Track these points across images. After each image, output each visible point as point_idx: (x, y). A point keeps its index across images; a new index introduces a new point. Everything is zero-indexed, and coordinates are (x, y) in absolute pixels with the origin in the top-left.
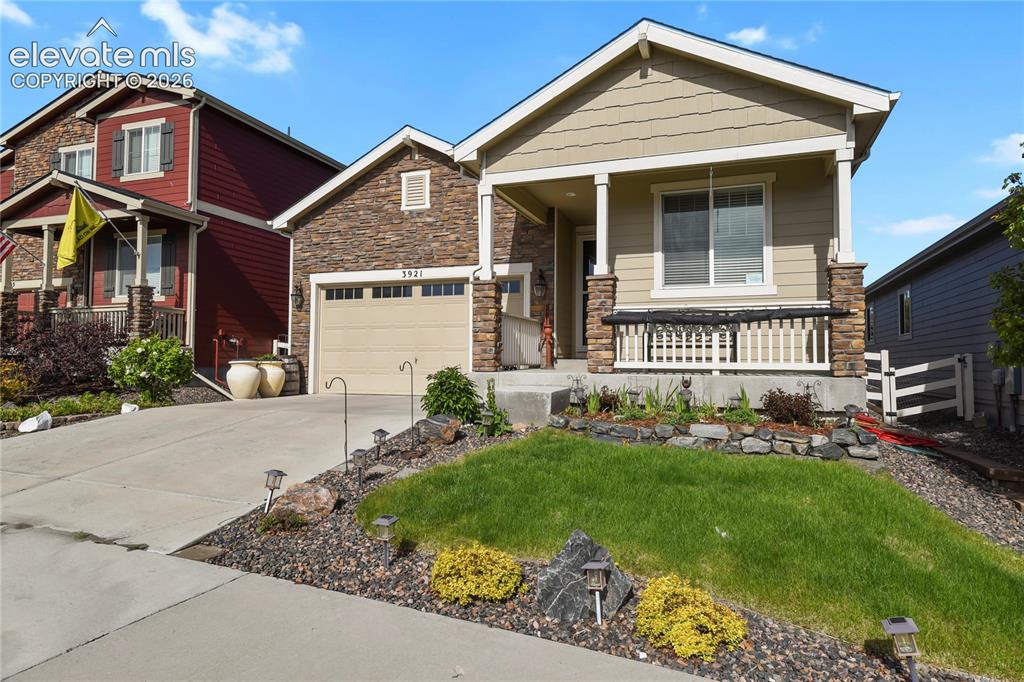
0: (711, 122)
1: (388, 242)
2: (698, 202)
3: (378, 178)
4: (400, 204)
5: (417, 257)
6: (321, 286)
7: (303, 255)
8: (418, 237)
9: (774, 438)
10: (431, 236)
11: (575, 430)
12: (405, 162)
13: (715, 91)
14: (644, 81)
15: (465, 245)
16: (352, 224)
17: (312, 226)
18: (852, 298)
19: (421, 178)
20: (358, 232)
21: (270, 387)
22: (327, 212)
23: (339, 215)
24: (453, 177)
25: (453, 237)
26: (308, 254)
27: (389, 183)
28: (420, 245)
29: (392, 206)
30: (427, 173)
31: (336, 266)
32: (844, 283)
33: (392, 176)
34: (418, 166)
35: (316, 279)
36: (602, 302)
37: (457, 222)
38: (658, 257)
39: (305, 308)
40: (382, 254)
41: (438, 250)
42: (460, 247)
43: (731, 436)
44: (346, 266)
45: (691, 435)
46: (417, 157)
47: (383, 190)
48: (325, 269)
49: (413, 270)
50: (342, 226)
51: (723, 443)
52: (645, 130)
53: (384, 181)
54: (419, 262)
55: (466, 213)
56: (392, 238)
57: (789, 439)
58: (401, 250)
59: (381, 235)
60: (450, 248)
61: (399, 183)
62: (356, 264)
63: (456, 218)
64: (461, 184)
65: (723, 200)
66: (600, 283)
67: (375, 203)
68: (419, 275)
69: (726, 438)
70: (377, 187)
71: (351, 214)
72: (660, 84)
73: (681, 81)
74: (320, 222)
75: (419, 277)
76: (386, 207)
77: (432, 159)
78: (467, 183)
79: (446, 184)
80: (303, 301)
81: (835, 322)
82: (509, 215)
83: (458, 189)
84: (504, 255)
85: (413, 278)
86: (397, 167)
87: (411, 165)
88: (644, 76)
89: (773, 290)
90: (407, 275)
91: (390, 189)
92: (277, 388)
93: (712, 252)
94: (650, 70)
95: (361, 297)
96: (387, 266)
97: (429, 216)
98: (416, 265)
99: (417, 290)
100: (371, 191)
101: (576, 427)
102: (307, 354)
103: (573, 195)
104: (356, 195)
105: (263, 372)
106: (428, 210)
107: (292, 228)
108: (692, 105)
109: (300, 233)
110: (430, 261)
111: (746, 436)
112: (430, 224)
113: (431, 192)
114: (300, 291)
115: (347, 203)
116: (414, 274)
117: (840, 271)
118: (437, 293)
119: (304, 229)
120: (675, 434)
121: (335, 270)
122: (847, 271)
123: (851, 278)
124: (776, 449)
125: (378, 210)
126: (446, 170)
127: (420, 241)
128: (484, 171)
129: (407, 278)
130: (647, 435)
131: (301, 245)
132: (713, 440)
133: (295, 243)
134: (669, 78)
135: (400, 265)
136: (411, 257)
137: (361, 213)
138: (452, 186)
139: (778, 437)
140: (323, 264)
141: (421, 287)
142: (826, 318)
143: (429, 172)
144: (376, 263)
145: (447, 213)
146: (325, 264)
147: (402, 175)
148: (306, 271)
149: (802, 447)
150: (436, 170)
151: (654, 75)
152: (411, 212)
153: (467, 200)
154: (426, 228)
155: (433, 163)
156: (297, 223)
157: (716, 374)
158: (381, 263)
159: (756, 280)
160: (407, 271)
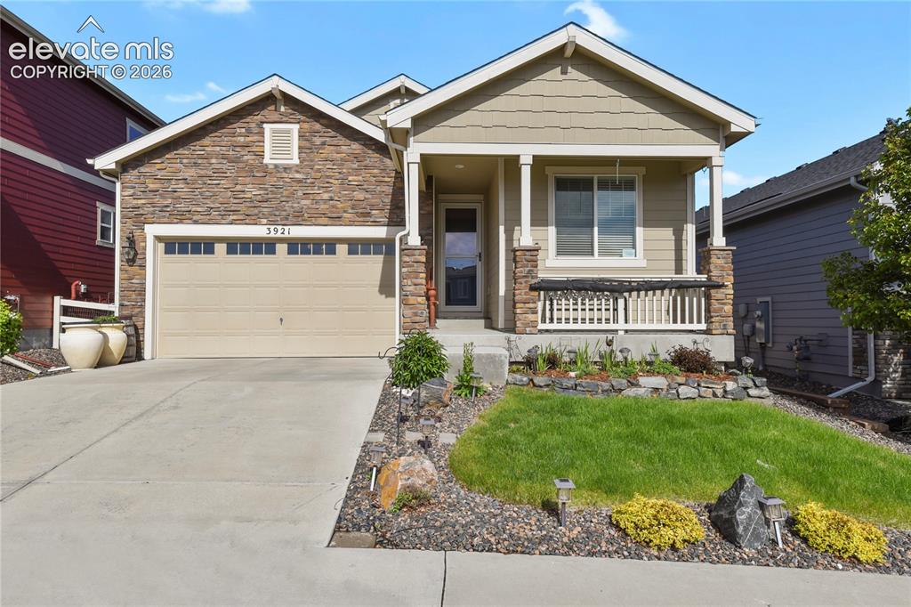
0: (620, 121)
1: (248, 195)
2: (584, 185)
3: (235, 125)
4: (262, 156)
5: (284, 213)
6: (159, 239)
7: (135, 201)
8: (285, 193)
9: (699, 385)
10: (300, 193)
11: (541, 387)
12: (269, 112)
13: (623, 96)
14: (564, 77)
15: (340, 205)
16: (202, 172)
17: (147, 170)
18: (725, 273)
19: (288, 132)
20: (209, 182)
21: (112, 353)
22: (167, 156)
23: (185, 161)
24: (326, 134)
25: (326, 196)
26: (143, 201)
27: (249, 132)
28: (288, 202)
29: (254, 157)
30: (295, 127)
31: (181, 218)
32: (719, 261)
33: (253, 125)
34: (285, 119)
35: (152, 230)
36: (529, 271)
37: (331, 181)
38: (552, 230)
39: (138, 262)
40: (242, 207)
41: (309, 208)
42: (333, 206)
43: (669, 385)
44: (195, 218)
45: (640, 386)
46: (283, 109)
47: (242, 139)
48: (166, 220)
49: (279, 228)
50: (190, 173)
51: (664, 392)
52: (564, 120)
53: (243, 130)
54: (287, 219)
55: (340, 173)
56: (252, 191)
57: (710, 386)
58: (265, 205)
59: (239, 188)
60: (322, 206)
61: (262, 133)
62: (208, 217)
63: (330, 177)
64: (335, 142)
65: (604, 185)
66: (527, 253)
67: (231, 153)
68: (286, 232)
69: (665, 387)
70: (233, 135)
71: (200, 161)
72: (578, 82)
73: (595, 82)
74: (158, 166)
75: (286, 235)
76: (246, 158)
77: (301, 113)
78: (341, 142)
79: (318, 141)
80: (136, 254)
81: (713, 292)
82: (386, 179)
83: (332, 148)
84: (381, 217)
85: (279, 235)
86: (259, 116)
87: (276, 116)
88: (564, 72)
89: (643, 263)
90: (273, 232)
91: (250, 139)
92: (119, 354)
93: (596, 229)
94: (569, 68)
95: (213, 253)
96: (247, 221)
97: (298, 172)
98: (283, 222)
99: (282, 248)
100: (226, 139)
101: (542, 384)
102: (142, 314)
103: (461, 167)
104: (207, 141)
105: (105, 337)
106: (297, 166)
107: (120, 171)
108: (604, 105)
109: (131, 176)
110: (299, 218)
111: (680, 385)
112: (300, 181)
113: (300, 148)
114: (131, 243)
115: (196, 148)
116: (280, 231)
117: (717, 252)
118: (306, 252)
119: (135, 172)
120: (629, 387)
121: (181, 222)
122: (722, 253)
123: (724, 258)
124: (703, 394)
125: (236, 160)
126: (318, 126)
127: (288, 197)
128: (412, 139)
129: (272, 235)
130: (606, 388)
131: (132, 191)
132: (656, 390)
133: (123, 188)
134: (587, 78)
135: (265, 221)
136: (277, 213)
137: (214, 161)
138: (324, 144)
139: (703, 385)
140: (164, 214)
141: (286, 245)
142: (703, 289)
143: (297, 126)
144: (235, 217)
145: (319, 171)
146: (167, 214)
147: (265, 125)
148: (138, 219)
149: (719, 392)
150: (306, 126)
151: (573, 73)
152: (276, 166)
153: (342, 159)
154: (294, 184)
155: (303, 118)
156: (126, 165)
157: (621, 333)
158: (241, 217)
159: (630, 254)
160: (272, 227)
